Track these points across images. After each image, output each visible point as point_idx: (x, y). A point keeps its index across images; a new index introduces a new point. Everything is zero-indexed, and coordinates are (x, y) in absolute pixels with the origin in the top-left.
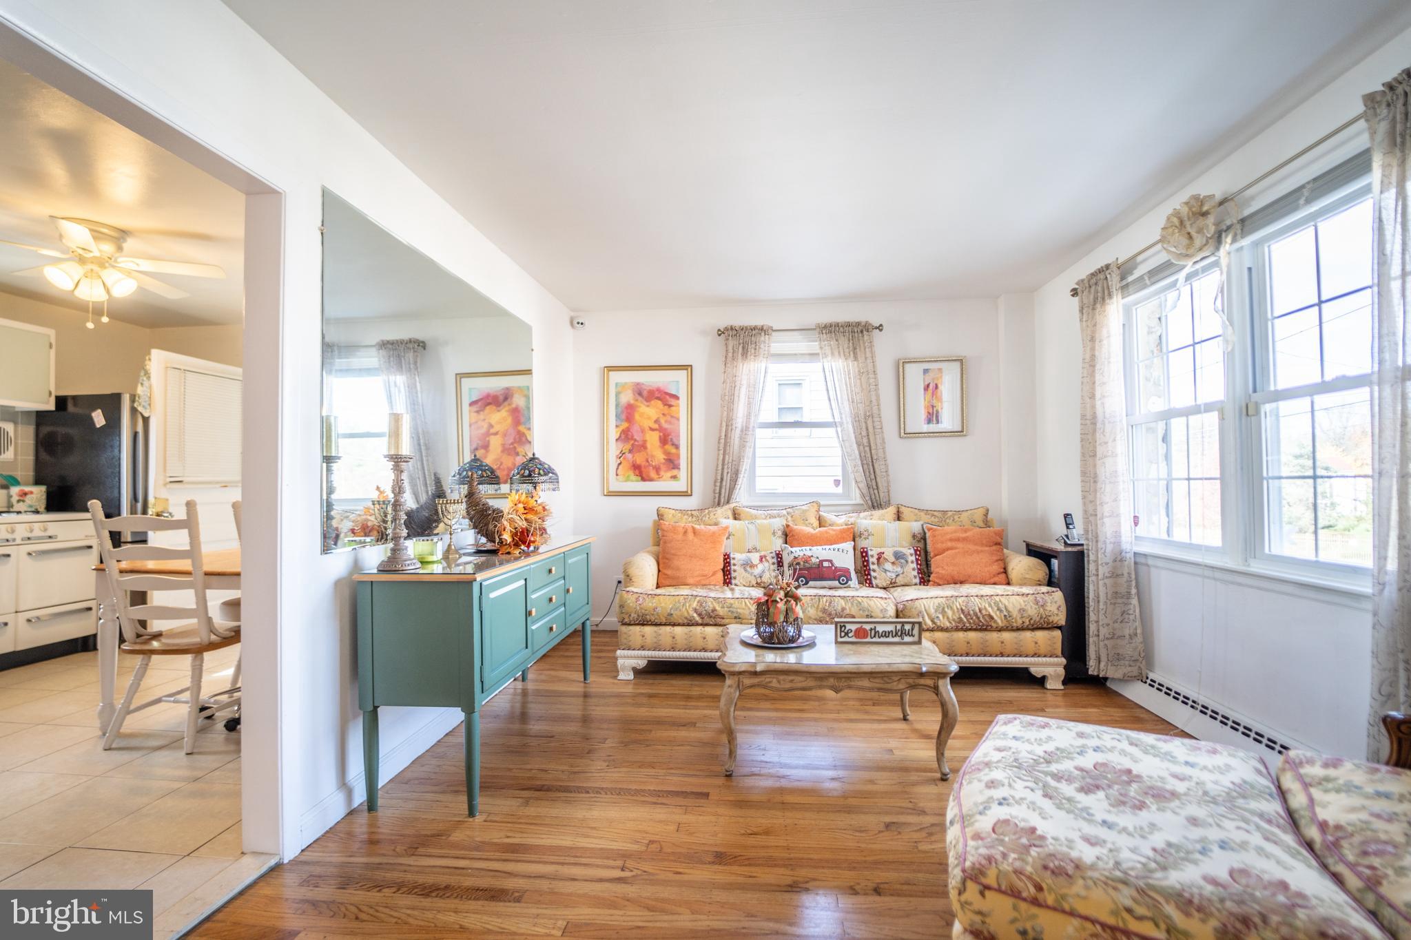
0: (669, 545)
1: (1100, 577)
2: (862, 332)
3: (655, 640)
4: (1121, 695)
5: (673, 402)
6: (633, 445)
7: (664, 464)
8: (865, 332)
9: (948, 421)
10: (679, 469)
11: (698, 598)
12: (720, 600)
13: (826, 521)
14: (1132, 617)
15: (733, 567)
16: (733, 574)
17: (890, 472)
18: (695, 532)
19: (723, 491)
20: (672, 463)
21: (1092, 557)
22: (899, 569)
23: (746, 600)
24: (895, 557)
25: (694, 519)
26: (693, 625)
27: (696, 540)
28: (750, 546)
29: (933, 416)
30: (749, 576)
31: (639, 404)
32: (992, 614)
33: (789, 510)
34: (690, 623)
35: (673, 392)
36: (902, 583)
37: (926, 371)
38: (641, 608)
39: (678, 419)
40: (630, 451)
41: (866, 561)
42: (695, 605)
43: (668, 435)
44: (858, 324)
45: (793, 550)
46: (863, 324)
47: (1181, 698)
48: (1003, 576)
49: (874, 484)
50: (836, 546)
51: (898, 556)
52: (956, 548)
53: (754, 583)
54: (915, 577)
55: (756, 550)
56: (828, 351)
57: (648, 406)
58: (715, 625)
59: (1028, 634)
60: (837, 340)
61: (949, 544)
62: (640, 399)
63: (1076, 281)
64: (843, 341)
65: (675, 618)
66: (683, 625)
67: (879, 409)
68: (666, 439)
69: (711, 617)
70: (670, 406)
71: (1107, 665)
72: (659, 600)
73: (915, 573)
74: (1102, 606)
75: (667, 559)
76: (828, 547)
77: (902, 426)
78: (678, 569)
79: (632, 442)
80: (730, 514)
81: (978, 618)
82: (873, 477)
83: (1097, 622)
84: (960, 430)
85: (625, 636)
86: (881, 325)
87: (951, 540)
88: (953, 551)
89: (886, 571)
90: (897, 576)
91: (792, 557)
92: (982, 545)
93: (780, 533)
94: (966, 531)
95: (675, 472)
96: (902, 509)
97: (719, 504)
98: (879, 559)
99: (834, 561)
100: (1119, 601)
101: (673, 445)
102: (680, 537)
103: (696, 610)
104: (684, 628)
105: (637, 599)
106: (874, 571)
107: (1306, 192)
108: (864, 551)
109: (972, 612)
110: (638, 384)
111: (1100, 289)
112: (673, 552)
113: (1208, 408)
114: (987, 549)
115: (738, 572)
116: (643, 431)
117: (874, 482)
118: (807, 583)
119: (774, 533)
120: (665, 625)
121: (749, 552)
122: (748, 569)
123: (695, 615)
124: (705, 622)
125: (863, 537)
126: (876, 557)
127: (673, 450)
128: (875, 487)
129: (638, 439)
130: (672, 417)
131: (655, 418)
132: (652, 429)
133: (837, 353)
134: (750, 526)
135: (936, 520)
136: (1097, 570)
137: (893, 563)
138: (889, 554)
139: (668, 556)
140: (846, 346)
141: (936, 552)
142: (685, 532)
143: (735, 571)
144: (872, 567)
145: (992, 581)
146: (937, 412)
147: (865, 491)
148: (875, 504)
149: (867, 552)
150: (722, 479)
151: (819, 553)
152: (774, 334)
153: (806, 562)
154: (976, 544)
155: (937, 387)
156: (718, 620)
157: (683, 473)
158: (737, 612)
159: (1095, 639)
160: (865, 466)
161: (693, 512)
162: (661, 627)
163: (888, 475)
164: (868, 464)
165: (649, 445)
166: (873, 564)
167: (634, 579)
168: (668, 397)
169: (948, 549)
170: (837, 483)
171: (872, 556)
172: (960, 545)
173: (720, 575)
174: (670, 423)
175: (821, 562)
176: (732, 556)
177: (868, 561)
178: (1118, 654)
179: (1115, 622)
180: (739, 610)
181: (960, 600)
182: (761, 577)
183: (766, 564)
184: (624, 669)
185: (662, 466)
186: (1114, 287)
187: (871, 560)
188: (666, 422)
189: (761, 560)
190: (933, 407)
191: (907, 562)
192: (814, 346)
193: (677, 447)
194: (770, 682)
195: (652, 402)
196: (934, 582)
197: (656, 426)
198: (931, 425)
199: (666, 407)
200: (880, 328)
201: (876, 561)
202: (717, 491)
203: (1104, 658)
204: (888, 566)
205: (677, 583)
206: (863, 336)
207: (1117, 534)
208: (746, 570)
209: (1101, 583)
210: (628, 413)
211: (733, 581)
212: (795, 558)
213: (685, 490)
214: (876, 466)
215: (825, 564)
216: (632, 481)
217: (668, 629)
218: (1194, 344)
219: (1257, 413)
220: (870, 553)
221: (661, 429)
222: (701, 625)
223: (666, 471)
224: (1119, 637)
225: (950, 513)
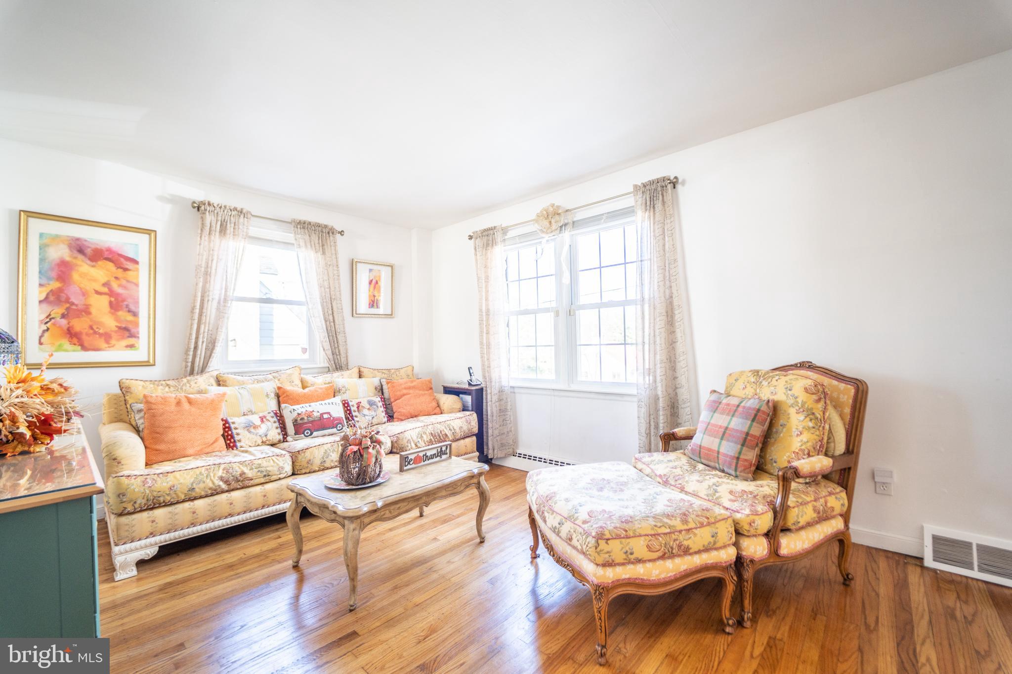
0: (160, 418)
1: (493, 402)
2: (329, 233)
3: (170, 521)
4: (503, 466)
5: (129, 265)
6: (68, 309)
7: (116, 332)
8: (331, 234)
9: (384, 308)
10: (138, 337)
11: (222, 466)
12: (247, 463)
13: (307, 382)
14: (508, 422)
15: (234, 431)
16: (237, 438)
17: (348, 342)
18: (190, 401)
19: (197, 359)
20: (127, 332)
21: (489, 391)
22: (373, 413)
23: (273, 458)
24: (369, 404)
25: (172, 389)
26: (217, 494)
27: (193, 409)
28: (244, 409)
29: (373, 303)
30: (254, 436)
31: (79, 262)
32: (447, 433)
33: (274, 374)
34: (216, 492)
35: (131, 255)
36: (377, 423)
37: (371, 270)
38: (152, 491)
39: (137, 285)
40: (63, 316)
41: (348, 410)
42: (220, 473)
43: (123, 301)
44: (326, 226)
45: (295, 407)
46: (330, 227)
47: (537, 459)
48: (438, 408)
49: (337, 351)
50: (327, 401)
51: (371, 403)
52: (409, 394)
53: (259, 442)
54: (384, 417)
55: (251, 412)
56: (302, 243)
57: (93, 266)
58: (242, 488)
59: (462, 441)
60: (310, 236)
61: (405, 391)
62: (80, 257)
63: (473, 231)
64: (315, 238)
65: (199, 490)
66: (207, 496)
67: (340, 294)
68: (117, 304)
69: (239, 481)
70: (126, 270)
71: (497, 451)
72: (175, 477)
73: (384, 414)
74: (494, 418)
75: (158, 433)
76: (323, 402)
77: (354, 308)
78: (174, 442)
79: (68, 305)
80: (213, 381)
81: (440, 437)
82: (336, 345)
83: (492, 428)
84: (390, 313)
85: (127, 528)
86: (342, 231)
87: (405, 388)
88: (408, 396)
89: (365, 415)
90: (373, 418)
91: (295, 414)
92: (424, 390)
93: (272, 395)
94: (412, 382)
95: (131, 341)
96: (362, 369)
97: (192, 373)
98: (358, 407)
99: (332, 413)
100: (502, 414)
101: (129, 311)
102: (173, 408)
103: (221, 478)
104: (207, 500)
105: (144, 482)
106: (356, 417)
107: (604, 217)
108: (345, 403)
109: (437, 434)
110: (78, 239)
111: (491, 239)
112: (165, 424)
113: (547, 310)
114: (426, 392)
115: (244, 438)
116: (84, 294)
117: (337, 349)
118: (311, 434)
119: (267, 395)
120: (184, 501)
121: (244, 415)
122: (252, 430)
123: (221, 483)
124: (232, 487)
125: (342, 392)
126: (356, 406)
127: (130, 318)
128: (338, 354)
129: (76, 302)
130: (128, 281)
131: (104, 280)
132: (97, 292)
133: (309, 246)
134: (242, 391)
135: (386, 376)
136: (491, 398)
137: (369, 409)
138: (364, 403)
139: (158, 430)
140: (317, 241)
141: (396, 398)
142: (179, 403)
143: (238, 434)
144: (354, 414)
145: (434, 412)
146: (377, 300)
147: (331, 357)
148: (338, 367)
149: (348, 404)
150: (196, 348)
151: (317, 408)
152: (252, 218)
153: (309, 416)
154: (420, 390)
155: (377, 283)
156: (247, 483)
157: (143, 341)
158: (266, 471)
159: (492, 437)
160: (331, 338)
161: (168, 382)
162: (177, 506)
163: (347, 344)
164: (333, 336)
165: (93, 310)
166: (355, 411)
167: (123, 462)
168: (122, 260)
169: (404, 395)
170: (304, 350)
171: (353, 406)
172: (411, 391)
173: (222, 441)
174: (125, 288)
175: (322, 414)
176: (230, 421)
177: (350, 410)
178: (502, 444)
179: (500, 426)
180: (268, 469)
181: (430, 427)
182: (266, 436)
183: (269, 424)
184: (124, 566)
185: (113, 334)
186: (499, 239)
187: (352, 409)
188: (120, 286)
189: (262, 421)
190: (374, 296)
191: (378, 407)
192: (290, 237)
193: (135, 314)
194: (384, 514)
195: (100, 263)
196: (398, 419)
197: (105, 290)
198: (372, 309)
199: (120, 270)
200: (341, 233)
201: (356, 410)
202: (190, 360)
203: (496, 448)
204: (366, 412)
205: (172, 456)
206: (329, 236)
207: (500, 377)
208: (250, 432)
209: (494, 405)
210: (63, 271)
211: (238, 444)
212: (299, 414)
213: (146, 359)
214: (338, 337)
215: (325, 416)
216: (66, 351)
217: (187, 505)
218: (537, 277)
219: (574, 314)
220: (351, 404)
221: (111, 293)
222: (227, 491)
223: (118, 340)
224: (502, 434)
225: (393, 371)
